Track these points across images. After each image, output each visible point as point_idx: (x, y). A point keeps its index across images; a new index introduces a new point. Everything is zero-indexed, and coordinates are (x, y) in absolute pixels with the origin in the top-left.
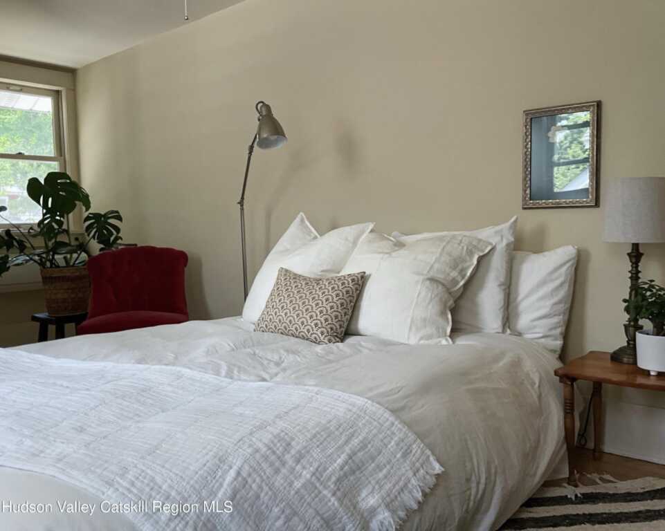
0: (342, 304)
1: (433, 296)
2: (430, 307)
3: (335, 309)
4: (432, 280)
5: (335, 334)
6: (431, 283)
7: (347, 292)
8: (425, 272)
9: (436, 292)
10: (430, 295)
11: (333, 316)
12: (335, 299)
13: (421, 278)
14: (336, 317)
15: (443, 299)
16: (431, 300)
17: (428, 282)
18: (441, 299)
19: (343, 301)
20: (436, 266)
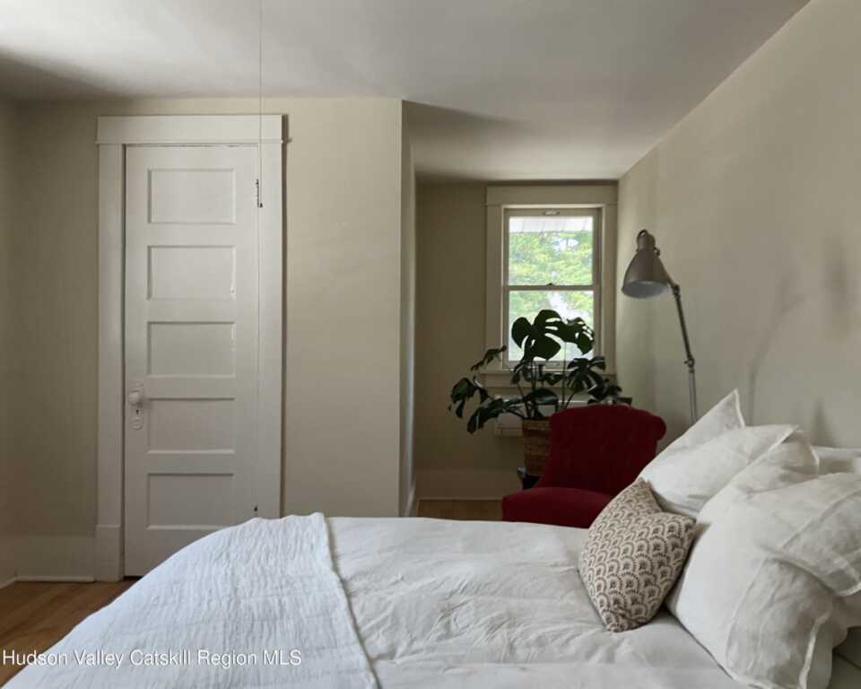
0: (643, 565)
1: (777, 596)
2: (767, 616)
3: (630, 570)
4: (786, 564)
5: (621, 611)
6: (781, 569)
7: (657, 547)
8: (780, 545)
9: (786, 589)
10: (772, 591)
11: (624, 580)
12: (635, 554)
13: (764, 555)
14: (629, 584)
15: (801, 609)
16: (771, 604)
17: (775, 567)
18: (795, 606)
19: (645, 559)
20: (804, 538)
